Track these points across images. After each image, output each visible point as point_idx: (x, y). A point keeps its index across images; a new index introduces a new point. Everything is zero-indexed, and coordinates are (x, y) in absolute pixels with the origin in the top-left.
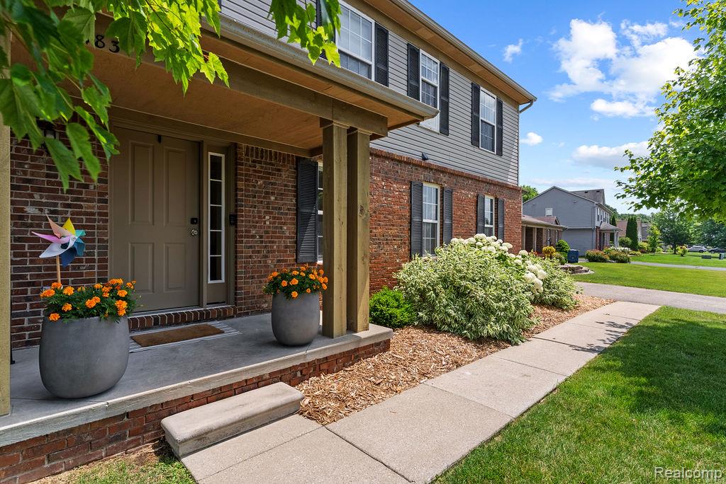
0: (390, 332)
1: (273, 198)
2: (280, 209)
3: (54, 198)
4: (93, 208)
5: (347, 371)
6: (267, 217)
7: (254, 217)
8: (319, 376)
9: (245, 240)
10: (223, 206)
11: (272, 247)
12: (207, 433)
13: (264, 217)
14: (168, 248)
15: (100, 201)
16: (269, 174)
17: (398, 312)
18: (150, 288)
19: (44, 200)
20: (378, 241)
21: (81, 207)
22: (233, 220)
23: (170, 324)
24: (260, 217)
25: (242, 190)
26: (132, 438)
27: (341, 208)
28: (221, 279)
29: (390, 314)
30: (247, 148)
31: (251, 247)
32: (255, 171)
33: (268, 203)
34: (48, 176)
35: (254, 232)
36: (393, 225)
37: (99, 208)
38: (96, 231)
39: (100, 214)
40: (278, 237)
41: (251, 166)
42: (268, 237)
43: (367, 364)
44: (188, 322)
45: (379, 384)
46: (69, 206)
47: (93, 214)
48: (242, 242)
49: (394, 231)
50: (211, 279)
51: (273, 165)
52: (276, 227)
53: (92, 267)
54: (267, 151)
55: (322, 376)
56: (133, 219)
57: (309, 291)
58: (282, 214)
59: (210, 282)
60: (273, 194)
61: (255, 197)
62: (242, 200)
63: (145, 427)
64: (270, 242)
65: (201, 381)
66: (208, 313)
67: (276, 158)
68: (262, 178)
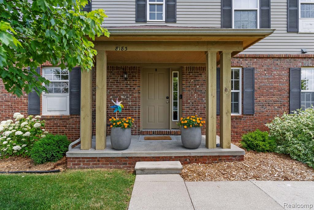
0: (243, 152)
1: (198, 87)
2: (201, 91)
3: (127, 93)
4: (136, 95)
5: (213, 165)
6: (195, 95)
7: (189, 95)
8: (198, 163)
9: (185, 105)
10: (178, 91)
11: (198, 107)
12: (144, 169)
13: (194, 95)
14: (159, 108)
15: (138, 93)
16: (196, 76)
17: (261, 143)
18: (153, 121)
19: (125, 94)
20: (261, 104)
21: (133, 95)
22: (181, 97)
23: (158, 134)
24: (192, 95)
25: (184, 85)
26: (129, 165)
27: (212, 90)
28: (177, 120)
29: (257, 144)
30: (187, 67)
31: (188, 107)
32: (190, 76)
33: (196, 89)
34: (126, 87)
35: (189, 101)
36: (274, 95)
37: (138, 95)
38: (137, 102)
39: (138, 97)
40: (200, 103)
41: (188, 75)
42: (196, 103)
43: (225, 165)
44: (164, 135)
45: (224, 174)
46: (130, 95)
47: (136, 97)
48: (184, 105)
49: (275, 98)
50: (174, 120)
51: (198, 72)
52: (200, 99)
53: (136, 114)
54: (195, 67)
55: (199, 164)
56: (148, 98)
57: (191, 126)
58: (202, 93)
59: (173, 120)
60: (198, 85)
61: (190, 87)
62: (184, 89)
63: (132, 163)
64: (197, 105)
65: (148, 153)
66: (171, 132)
67: (199, 69)
68: (193, 79)
